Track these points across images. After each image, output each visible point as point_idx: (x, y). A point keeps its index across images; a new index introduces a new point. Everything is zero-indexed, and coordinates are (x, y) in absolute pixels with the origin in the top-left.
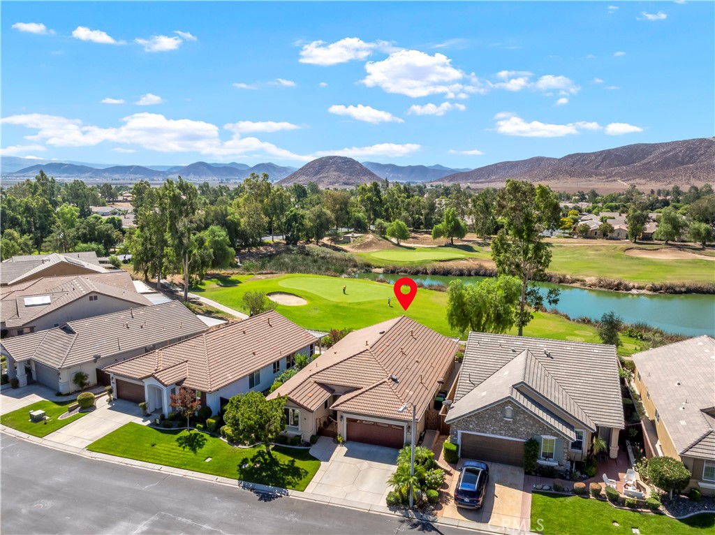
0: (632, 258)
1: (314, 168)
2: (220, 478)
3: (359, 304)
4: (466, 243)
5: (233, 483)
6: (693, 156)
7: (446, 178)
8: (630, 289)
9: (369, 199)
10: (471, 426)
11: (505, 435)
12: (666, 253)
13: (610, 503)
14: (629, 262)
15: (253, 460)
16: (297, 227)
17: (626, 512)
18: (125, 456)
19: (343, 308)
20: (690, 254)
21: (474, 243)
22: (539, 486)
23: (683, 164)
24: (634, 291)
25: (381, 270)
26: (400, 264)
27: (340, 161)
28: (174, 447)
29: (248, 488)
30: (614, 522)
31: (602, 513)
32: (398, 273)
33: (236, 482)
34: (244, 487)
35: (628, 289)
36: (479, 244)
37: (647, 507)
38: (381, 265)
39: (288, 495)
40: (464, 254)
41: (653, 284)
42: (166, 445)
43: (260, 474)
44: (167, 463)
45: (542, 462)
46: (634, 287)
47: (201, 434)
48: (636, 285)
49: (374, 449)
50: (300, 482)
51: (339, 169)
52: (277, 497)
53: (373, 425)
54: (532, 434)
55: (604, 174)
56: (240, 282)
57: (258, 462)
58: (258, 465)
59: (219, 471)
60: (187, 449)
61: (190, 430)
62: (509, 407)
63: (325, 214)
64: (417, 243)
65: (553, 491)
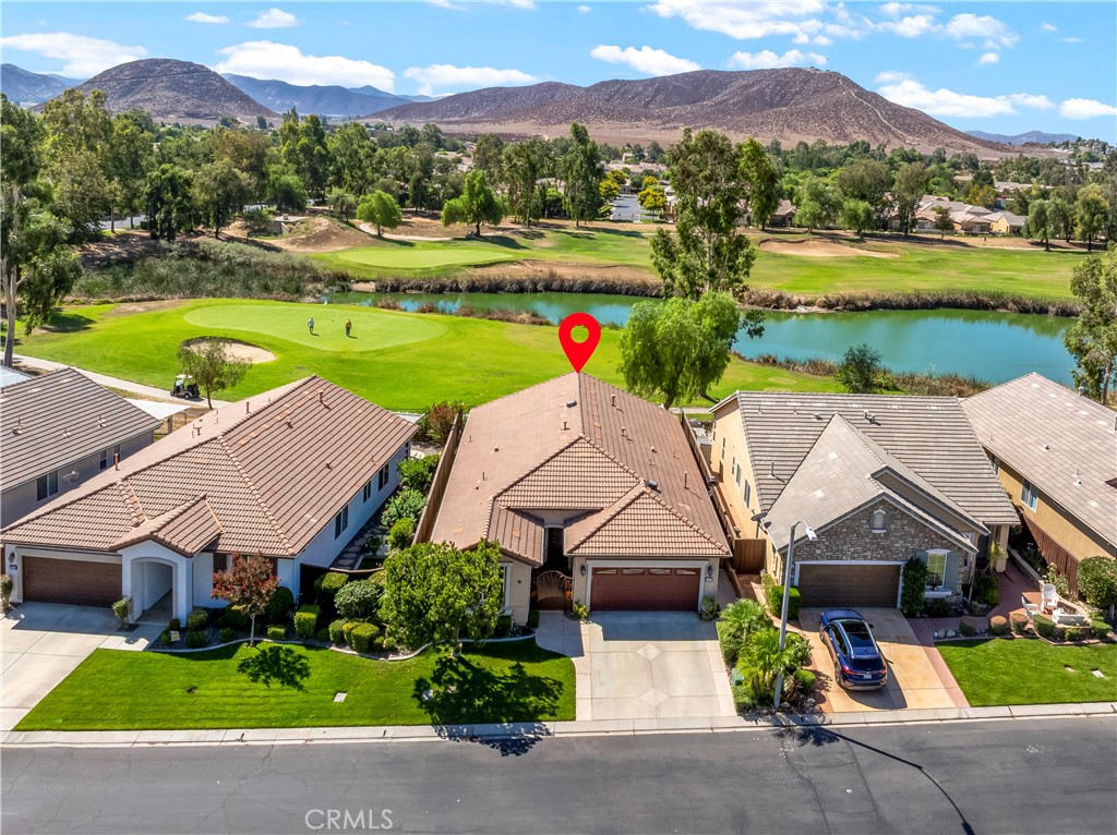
0: (775, 256)
1: (120, 81)
2: (391, 731)
3: (381, 352)
4: (500, 233)
5: (423, 734)
6: (785, 94)
7: (389, 111)
8: (795, 307)
9: (306, 150)
10: (818, 552)
11: (871, 559)
12: (815, 246)
13: (1042, 639)
14: (772, 262)
15: (437, 679)
16: (180, 203)
17: (1068, 650)
18: (137, 726)
19: (353, 363)
20: (848, 248)
21: (513, 233)
22: (941, 633)
23: (772, 106)
24: (801, 309)
25: (371, 287)
26: (408, 274)
27: (179, 70)
28: (245, 685)
29: (463, 737)
30: (1066, 666)
31: (1044, 657)
32: (404, 291)
33: (430, 730)
34: (451, 736)
35: (792, 306)
36: (525, 235)
37: (1093, 636)
38: (368, 277)
39: (548, 734)
40: (505, 252)
41: (826, 297)
42: (223, 685)
43: (470, 705)
44: (252, 723)
45: (929, 594)
46: (799, 303)
47: (285, 647)
48: (803, 299)
49: (647, 618)
50: (557, 703)
51: (176, 86)
52: (533, 741)
53: (642, 574)
54: (914, 551)
55: (659, 117)
56: (90, 321)
57: (451, 681)
58: (453, 688)
59: (381, 714)
60: (275, 684)
61: (256, 643)
62: (880, 510)
63: (237, 177)
64: (412, 234)
65: (963, 638)
